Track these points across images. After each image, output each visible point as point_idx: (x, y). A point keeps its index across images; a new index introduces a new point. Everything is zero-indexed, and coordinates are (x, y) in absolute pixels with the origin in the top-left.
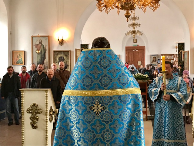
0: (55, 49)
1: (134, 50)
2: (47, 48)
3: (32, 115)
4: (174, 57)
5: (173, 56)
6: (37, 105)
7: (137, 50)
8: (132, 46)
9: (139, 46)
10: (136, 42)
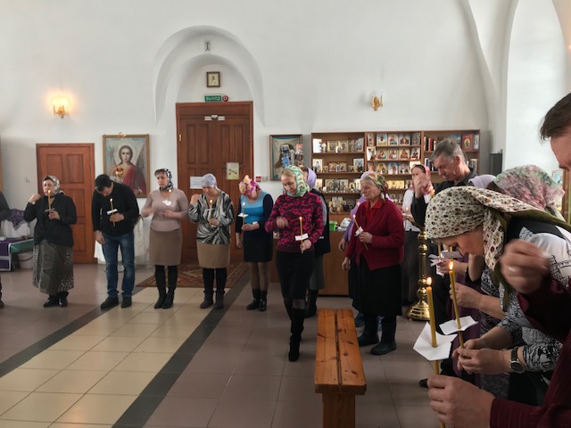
1: (208, 118)
4: (366, 144)
5: (360, 142)
7: (222, 118)
8: (203, 101)
9: (230, 100)
10: (217, 84)
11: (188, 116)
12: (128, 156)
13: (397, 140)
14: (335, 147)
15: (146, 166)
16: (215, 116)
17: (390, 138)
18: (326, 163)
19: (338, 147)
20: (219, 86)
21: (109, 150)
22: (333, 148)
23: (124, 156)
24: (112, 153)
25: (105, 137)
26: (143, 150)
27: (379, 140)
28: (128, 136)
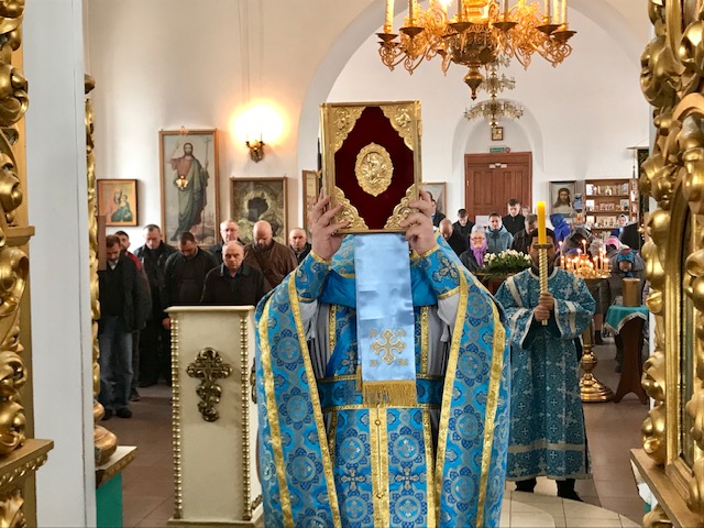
0: (237, 174)
1: (492, 166)
2: (211, 171)
3: (203, 382)
4: (631, 188)
5: (626, 186)
6: (217, 355)
7: (504, 166)
8: (488, 152)
9: (512, 151)
10: (500, 138)
11: (474, 165)
16: (498, 164)
18: (597, 204)
19: (608, 190)
20: (502, 139)
22: (603, 191)
26: (441, 194)
28: (429, 184)
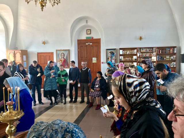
1: (87, 44)
4: (137, 51)
5: (135, 51)
7: (91, 44)
8: (86, 39)
9: (94, 38)
10: (90, 33)
11: (81, 43)
12: (63, 56)
13: (148, 50)
14: (127, 52)
15: (68, 59)
16: (89, 43)
17: (145, 49)
18: (124, 58)
19: (128, 52)
20: (90, 34)
21: (58, 54)
22: (126, 53)
23: (62, 56)
24: (59, 55)
25: (57, 50)
26: (68, 54)
27: (142, 50)
28: (63, 50)
